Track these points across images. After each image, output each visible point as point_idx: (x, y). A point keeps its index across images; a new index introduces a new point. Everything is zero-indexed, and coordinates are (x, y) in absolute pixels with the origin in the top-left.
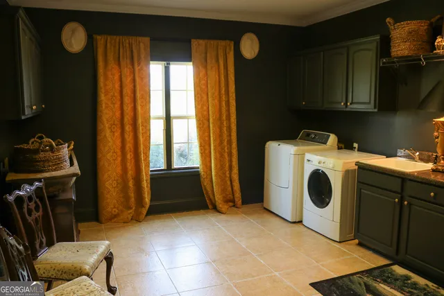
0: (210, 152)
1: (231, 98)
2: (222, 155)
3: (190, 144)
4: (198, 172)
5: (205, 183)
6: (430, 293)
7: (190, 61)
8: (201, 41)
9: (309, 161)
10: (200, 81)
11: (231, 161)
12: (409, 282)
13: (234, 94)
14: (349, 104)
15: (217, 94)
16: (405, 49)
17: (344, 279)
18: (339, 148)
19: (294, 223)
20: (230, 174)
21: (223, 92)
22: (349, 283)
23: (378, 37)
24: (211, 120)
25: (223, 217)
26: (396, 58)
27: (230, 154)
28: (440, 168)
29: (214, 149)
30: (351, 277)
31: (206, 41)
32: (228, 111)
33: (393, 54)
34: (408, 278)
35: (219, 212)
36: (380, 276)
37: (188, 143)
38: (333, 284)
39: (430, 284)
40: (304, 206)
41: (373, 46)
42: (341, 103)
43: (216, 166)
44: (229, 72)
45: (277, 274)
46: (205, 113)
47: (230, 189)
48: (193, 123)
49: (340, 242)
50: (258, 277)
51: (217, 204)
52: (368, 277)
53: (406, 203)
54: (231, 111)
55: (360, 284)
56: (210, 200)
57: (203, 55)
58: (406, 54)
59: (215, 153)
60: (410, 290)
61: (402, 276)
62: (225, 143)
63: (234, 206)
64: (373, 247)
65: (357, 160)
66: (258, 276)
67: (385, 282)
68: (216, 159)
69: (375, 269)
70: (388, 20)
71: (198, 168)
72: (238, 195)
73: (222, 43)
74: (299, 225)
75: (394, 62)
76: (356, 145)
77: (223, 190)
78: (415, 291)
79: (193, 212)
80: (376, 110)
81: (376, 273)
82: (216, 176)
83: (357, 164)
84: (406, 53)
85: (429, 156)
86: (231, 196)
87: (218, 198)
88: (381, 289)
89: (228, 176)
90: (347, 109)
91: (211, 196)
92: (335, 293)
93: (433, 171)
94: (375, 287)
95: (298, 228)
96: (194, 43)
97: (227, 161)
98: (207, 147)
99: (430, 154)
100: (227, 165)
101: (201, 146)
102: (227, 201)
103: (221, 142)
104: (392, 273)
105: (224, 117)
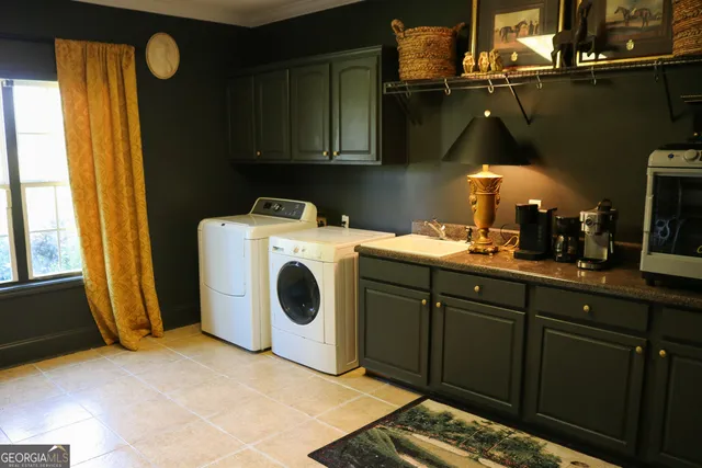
0: (101, 244)
1: (134, 148)
2: (122, 248)
3: (62, 233)
4: (81, 280)
5: (96, 299)
6: (481, 433)
7: (55, 79)
8: (73, 43)
9: (276, 248)
10: (75, 117)
11: (139, 256)
12: (451, 422)
13: (139, 140)
14: (335, 153)
15: (107, 139)
16: (420, 69)
17: (359, 436)
18: (321, 225)
19: (259, 352)
20: (140, 279)
21: (119, 135)
22: (369, 442)
23: (379, 49)
24: (99, 187)
25: (132, 356)
26: (408, 81)
27: (138, 247)
28: (479, 247)
29: (109, 239)
30: (369, 431)
31: (83, 43)
32: (130, 169)
33: (402, 76)
34: (448, 417)
35: (124, 348)
36: (410, 420)
37: (58, 230)
38: (345, 448)
39: (479, 419)
40: (273, 323)
41: (372, 62)
42: (322, 153)
43: (113, 268)
44: (128, 101)
45: (250, 447)
46: (88, 174)
47: (140, 305)
48: (66, 194)
49: (338, 375)
50: (221, 459)
51: (121, 334)
52: (393, 426)
53: (438, 304)
54: (135, 171)
55: (385, 440)
56: (106, 328)
57: (79, 70)
58: (423, 77)
59: (111, 245)
60: (455, 434)
61: (440, 415)
62: (128, 226)
63: (150, 334)
64: (389, 376)
65: (356, 243)
66: (219, 456)
67: (419, 428)
68: (111, 256)
69: (399, 411)
70: (394, 22)
71: (80, 274)
72: (156, 314)
73: (113, 49)
74: (267, 354)
75: (404, 88)
76: (345, 218)
77: (129, 310)
78: (462, 435)
79: (77, 354)
80: (379, 163)
81: (403, 417)
82: (114, 285)
83: (357, 248)
84: (423, 75)
85: (459, 230)
86: (144, 318)
87: (122, 325)
88: (417, 443)
89: (137, 283)
90: (332, 162)
91: (109, 323)
92: (352, 463)
93: (471, 252)
94: (407, 441)
95: (266, 359)
96: (60, 45)
97: (133, 257)
98: (94, 236)
99: (460, 226)
100: (134, 264)
101: (83, 234)
102: (137, 327)
103: (120, 226)
104: (425, 413)
105: (123, 181)
